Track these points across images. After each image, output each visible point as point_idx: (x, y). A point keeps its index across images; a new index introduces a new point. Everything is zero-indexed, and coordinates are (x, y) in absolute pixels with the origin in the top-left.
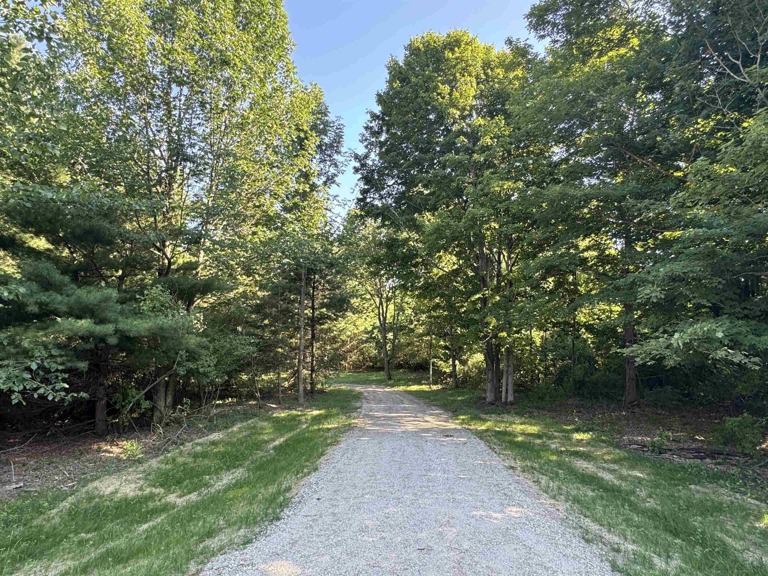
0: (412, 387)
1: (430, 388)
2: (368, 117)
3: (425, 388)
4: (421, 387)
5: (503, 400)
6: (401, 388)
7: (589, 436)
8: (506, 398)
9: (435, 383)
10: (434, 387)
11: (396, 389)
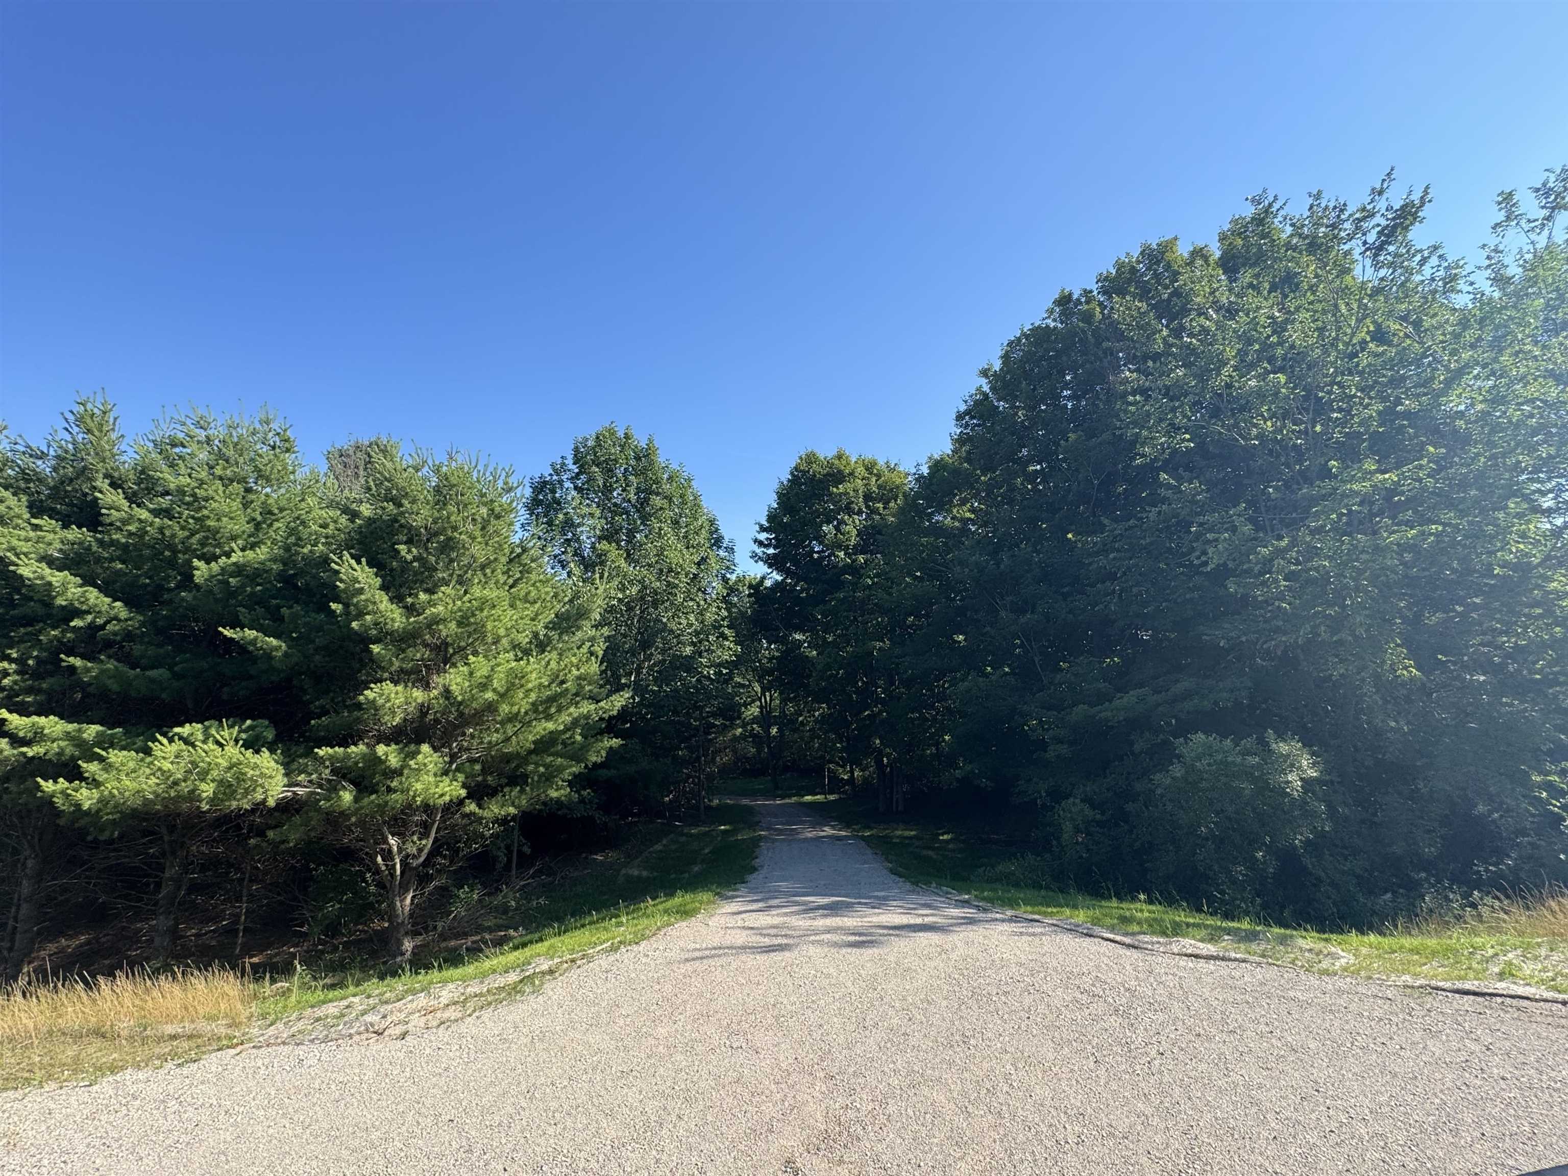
0: (807, 797)
1: (826, 798)
2: (757, 528)
3: (819, 798)
4: (816, 797)
5: (894, 809)
6: (794, 799)
7: (949, 837)
8: (897, 807)
9: (831, 792)
10: (832, 797)
11: (787, 801)
